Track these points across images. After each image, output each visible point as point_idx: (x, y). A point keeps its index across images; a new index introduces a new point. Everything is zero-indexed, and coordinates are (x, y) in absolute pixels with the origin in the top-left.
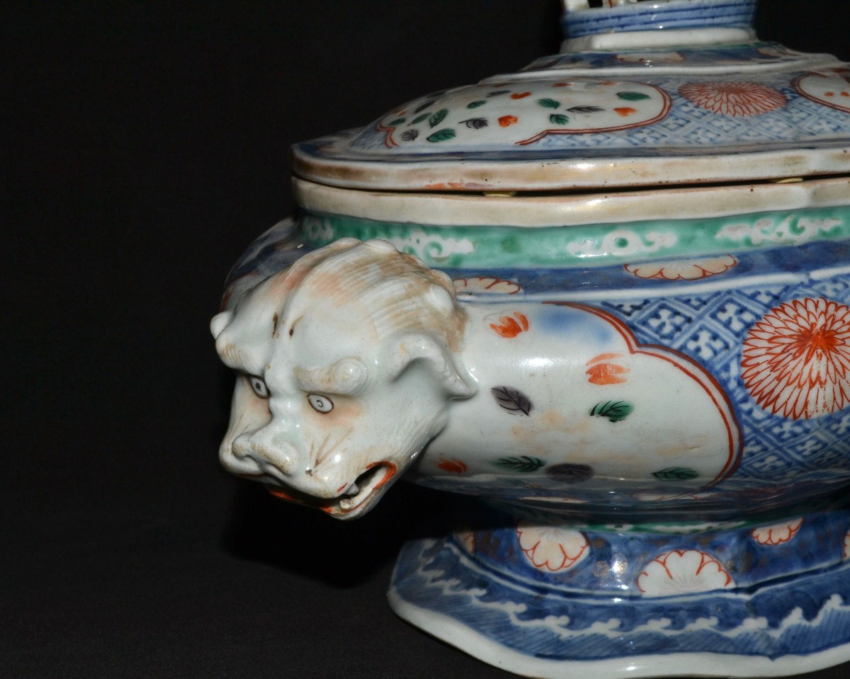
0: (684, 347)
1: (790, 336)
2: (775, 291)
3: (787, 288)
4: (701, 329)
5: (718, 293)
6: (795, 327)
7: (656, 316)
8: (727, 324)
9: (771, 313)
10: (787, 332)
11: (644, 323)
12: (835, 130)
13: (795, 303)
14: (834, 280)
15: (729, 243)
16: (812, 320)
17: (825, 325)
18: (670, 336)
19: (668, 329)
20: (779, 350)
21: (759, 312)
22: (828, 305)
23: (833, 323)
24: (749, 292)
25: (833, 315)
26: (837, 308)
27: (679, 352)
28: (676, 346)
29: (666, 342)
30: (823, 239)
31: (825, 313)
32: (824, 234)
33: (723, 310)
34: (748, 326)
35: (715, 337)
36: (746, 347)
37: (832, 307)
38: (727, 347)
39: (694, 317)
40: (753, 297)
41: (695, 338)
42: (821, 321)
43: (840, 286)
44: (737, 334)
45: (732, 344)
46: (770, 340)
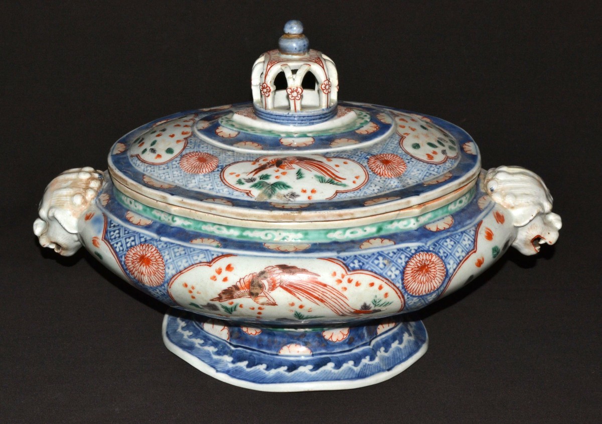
0: (113, 245)
1: (139, 255)
2: (148, 238)
3: (152, 239)
4: (120, 241)
5: (134, 232)
6: (142, 253)
7: (114, 231)
8: (127, 243)
9: (139, 245)
10: (139, 254)
11: (110, 232)
12: (210, 189)
13: (148, 245)
14: (166, 243)
15: (155, 216)
16: (147, 253)
17: (149, 256)
18: (112, 240)
19: (113, 237)
20: (135, 258)
21: (137, 243)
22: (155, 250)
23: (152, 257)
24: (142, 235)
25: (154, 254)
26: (157, 253)
27: (112, 246)
28: (112, 243)
29: (110, 241)
30: (182, 227)
31: (152, 252)
32: (184, 225)
33: (129, 238)
34: (131, 246)
35: (122, 246)
36: (127, 253)
37: (156, 251)
38: (123, 250)
39: (121, 237)
40: (140, 238)
41: (117, 243)
42: (149, 255)
43: (165, 246)
44: (127, 248)
45: (124, 250)
46: (134, 254)
